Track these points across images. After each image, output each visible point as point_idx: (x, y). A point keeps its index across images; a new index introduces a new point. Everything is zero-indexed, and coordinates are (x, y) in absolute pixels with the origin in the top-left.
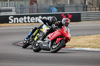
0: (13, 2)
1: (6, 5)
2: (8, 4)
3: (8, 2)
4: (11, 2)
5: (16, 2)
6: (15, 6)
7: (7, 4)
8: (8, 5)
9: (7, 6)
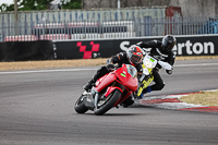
0: (130, 11)
1: (113, 17)
2: (119, 15)
3: (119, 11)
4: (125, 11)
5: (136, 11)
6: (133, 19)
7: (116, 14)
8: (119, 18)
9: (116, 20)
